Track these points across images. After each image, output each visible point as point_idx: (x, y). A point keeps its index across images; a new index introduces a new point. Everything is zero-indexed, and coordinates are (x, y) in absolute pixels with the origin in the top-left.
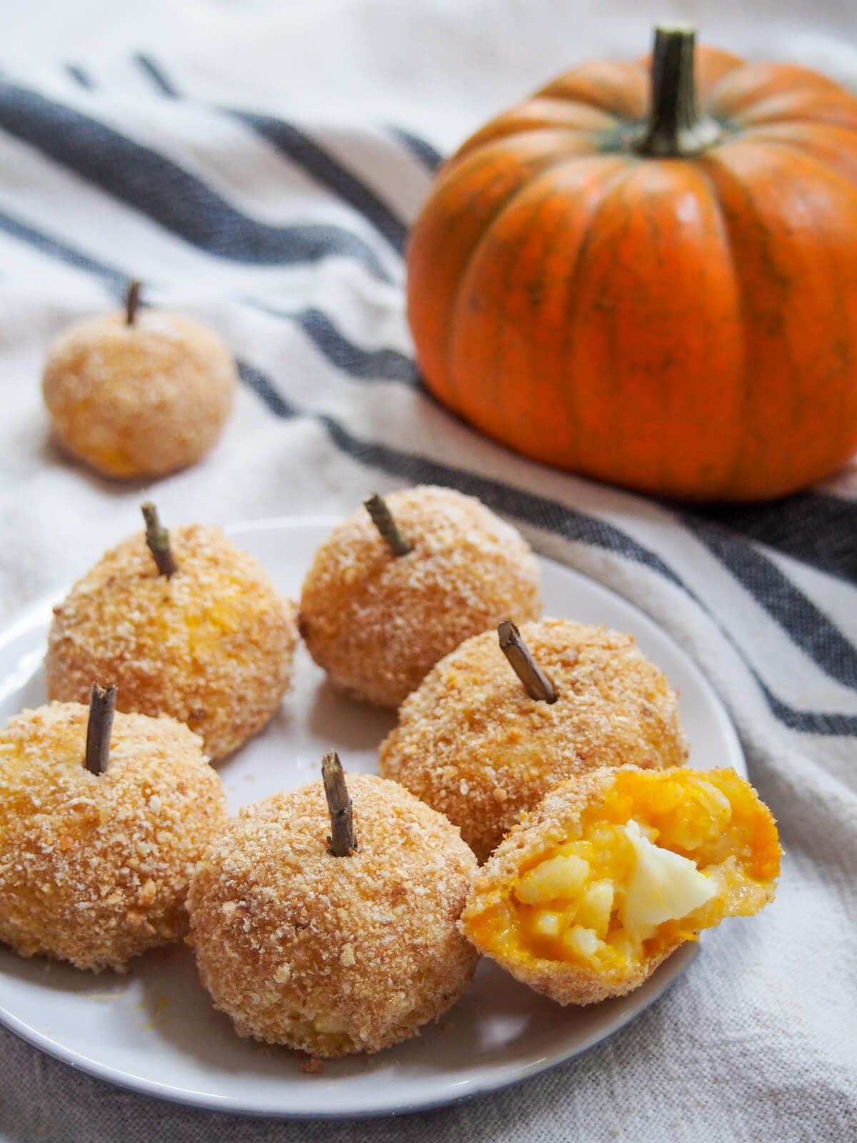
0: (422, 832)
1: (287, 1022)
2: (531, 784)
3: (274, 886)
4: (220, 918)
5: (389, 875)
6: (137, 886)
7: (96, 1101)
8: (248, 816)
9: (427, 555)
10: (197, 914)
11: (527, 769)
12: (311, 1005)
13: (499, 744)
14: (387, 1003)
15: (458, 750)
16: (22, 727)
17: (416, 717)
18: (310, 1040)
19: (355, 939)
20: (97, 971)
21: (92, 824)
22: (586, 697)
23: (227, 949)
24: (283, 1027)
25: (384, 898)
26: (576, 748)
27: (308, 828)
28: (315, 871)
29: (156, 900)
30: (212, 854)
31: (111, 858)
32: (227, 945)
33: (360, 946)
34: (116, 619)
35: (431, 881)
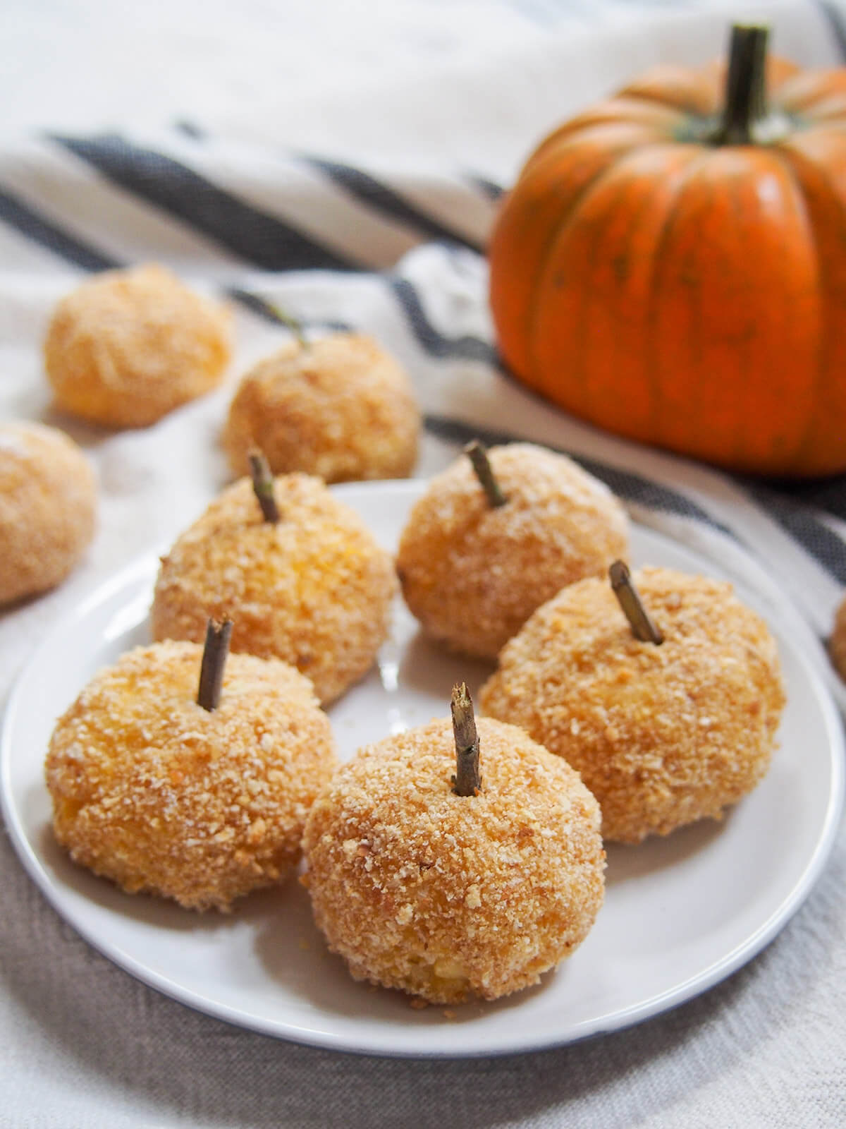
0: (546, 774)
1: (406, 965)
2: (643, 724)
3: (398, 824)
4: (339, 856)
5: (516, 815)
6: (247, 825)
7: (201, 1040)
8: (367, 755)
9: (524, 506)
10: (314, 853)
11: (639, 709)
12: (433, 949)
13: (609, 685)
14: (511, 948)
15: (567, 691)
16: (135, 663)
17: (519, 660)
18: (429, 985)
19: (482, 880)
20: (201, 910)
21: (204, 759)
22: (692, 640)
23: (348, 888)
24: (402, 970)
25: (511, 839)
26: (686, 689)
27: (431, 767)
28: (440, 810)
29: (265, 839)
30: (331, 792)
31: (222, 794)
32: (347, 884)
33: (486, 888)
34: (224, 565)
35: (557, 823)
